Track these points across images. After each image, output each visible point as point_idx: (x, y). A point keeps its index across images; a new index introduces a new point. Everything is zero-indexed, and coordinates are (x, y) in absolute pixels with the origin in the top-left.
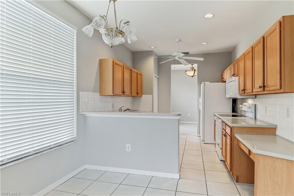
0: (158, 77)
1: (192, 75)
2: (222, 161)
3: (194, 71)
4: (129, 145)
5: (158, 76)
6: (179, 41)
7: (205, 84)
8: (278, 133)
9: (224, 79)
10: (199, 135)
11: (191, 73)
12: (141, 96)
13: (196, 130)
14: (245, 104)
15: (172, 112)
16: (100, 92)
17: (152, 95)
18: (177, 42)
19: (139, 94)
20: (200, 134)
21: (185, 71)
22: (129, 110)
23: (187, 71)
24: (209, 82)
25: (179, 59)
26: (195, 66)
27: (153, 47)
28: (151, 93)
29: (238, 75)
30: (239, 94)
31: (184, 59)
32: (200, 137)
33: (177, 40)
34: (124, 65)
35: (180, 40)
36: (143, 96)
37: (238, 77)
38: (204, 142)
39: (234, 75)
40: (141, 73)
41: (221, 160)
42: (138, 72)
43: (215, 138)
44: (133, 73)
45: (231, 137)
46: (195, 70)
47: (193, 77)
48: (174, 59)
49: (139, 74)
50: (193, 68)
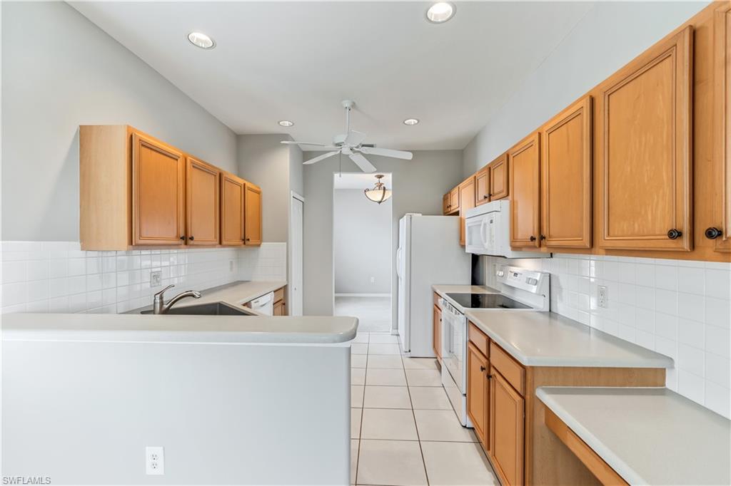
0: (302, 199)
1: (380, 199)
2: (466, 429)
3: (382, 191)
4: (159, 451)
5: (304, 197)
6: (352, 106)
7: (411, 218)
8: (670, 384)
9: (452, 208)
10: (395, 332)
11: (377, 196)
12: (259, 245)
13: (389, 315)
14: (515, 269)
15: (336, 292)
16: (82, 240)
17: (285, 243)
18: (348, 110)
19: (248, 240)
20: (397, 329)
21: (365, 191)
22: (193, 296)
23: (368, 190)
24: (421, 215)
25: (351, 153)
26: (388, 179)
27: (287, 123)
28: (284, 237)
29: (508, 195)
30: (511, 246)
31: (362, 154)
32: (398, 335)
33: (347, 104)
34: (189, 159)
35: (354, 105)
36: (264, 245)
37: (508, 201)
38: (409, 354)
39: (489, 197)
40: (259, 188)
41: (465, 427)
42: (248, 184)
43: (434, 347)
44: (226, 185)
45: (523, 398)
46: (384, 188)
47: (380, 202)
48: (339, 152)
49: (251, 189)
50: (380, 185)
